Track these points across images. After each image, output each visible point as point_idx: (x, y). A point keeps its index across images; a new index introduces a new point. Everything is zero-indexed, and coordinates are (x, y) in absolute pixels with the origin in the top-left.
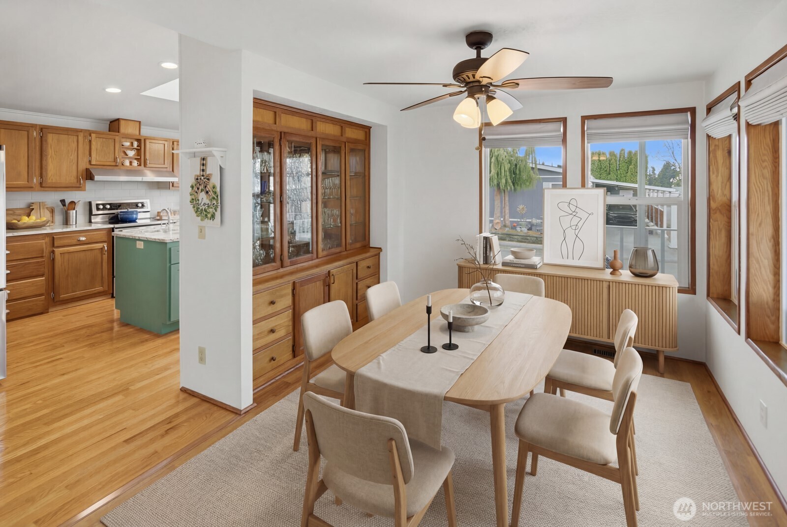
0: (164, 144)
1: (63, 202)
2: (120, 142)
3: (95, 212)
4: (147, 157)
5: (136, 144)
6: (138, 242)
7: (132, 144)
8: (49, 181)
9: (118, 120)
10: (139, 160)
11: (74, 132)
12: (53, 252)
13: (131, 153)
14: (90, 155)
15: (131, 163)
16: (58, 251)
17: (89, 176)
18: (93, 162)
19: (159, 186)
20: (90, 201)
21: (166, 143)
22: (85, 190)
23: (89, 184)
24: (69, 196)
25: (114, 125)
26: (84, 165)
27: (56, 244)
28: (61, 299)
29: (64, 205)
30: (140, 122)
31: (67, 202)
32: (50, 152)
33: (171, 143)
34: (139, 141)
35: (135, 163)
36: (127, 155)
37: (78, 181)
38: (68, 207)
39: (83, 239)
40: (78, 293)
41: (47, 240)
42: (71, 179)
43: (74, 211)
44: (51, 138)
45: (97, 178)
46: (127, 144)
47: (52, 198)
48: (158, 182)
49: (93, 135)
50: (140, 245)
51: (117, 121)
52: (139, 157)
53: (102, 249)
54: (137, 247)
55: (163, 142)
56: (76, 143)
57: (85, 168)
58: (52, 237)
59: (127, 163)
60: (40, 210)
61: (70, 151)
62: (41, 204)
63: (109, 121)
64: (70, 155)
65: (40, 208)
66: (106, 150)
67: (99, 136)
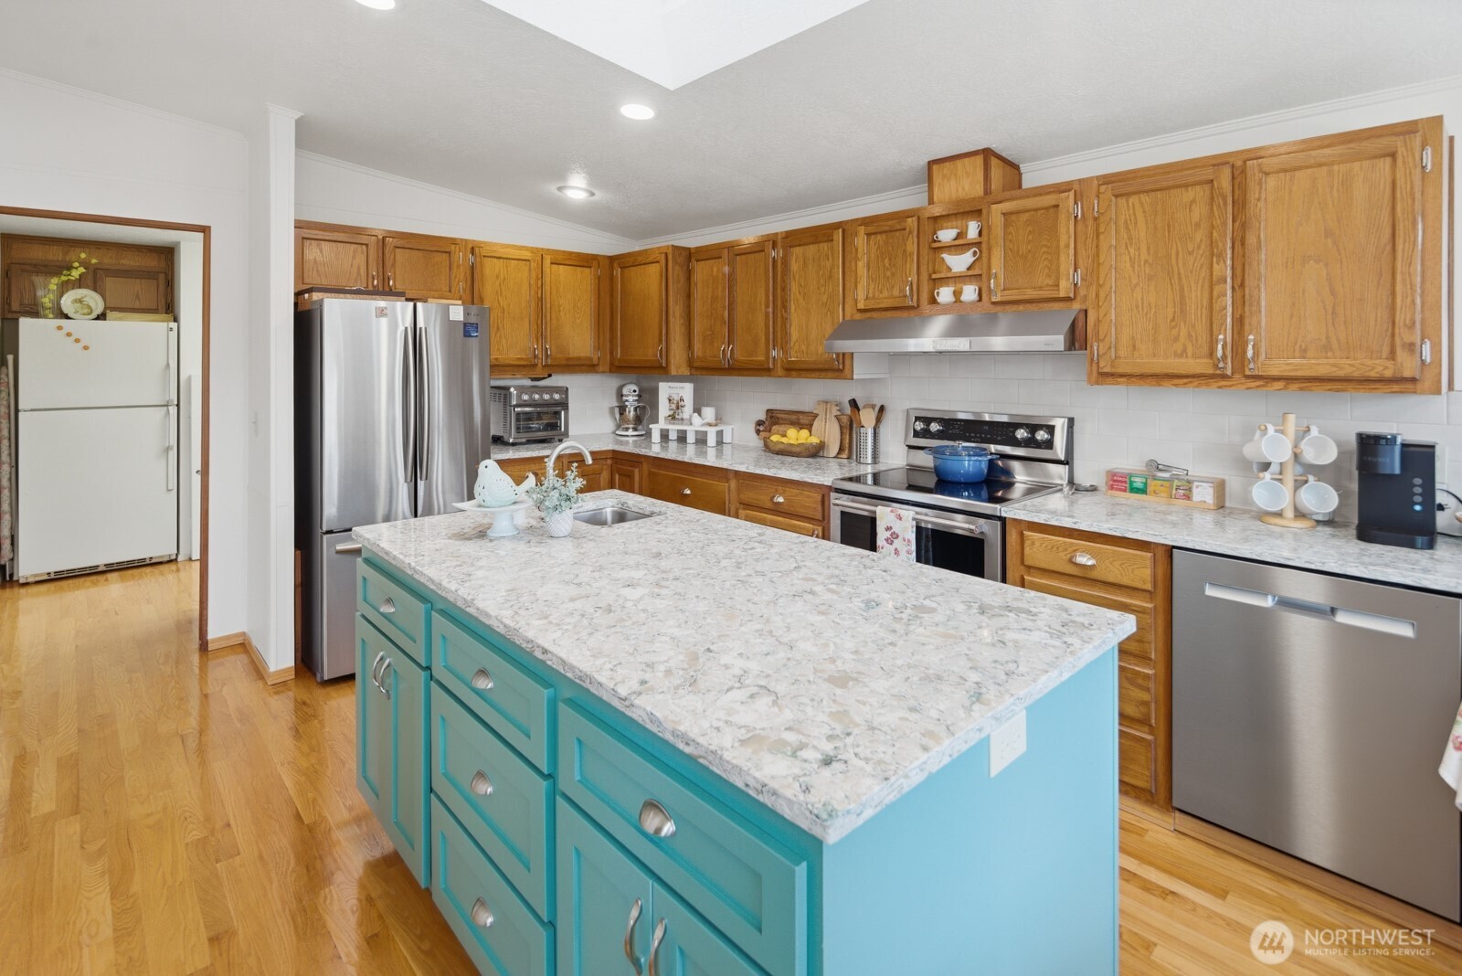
5: (975, 228)
7: (964, 231)
11: (825, 234)
13: (963, 262)
14: (856, 286)
15: (958, 294)
18: (860, 304)
26: (842, 313)
32: (792, 287)
35: (968, 292)
39: (780, 499)
42: (824, 352)
44: (795, 259)
49: (861, 231)
52: (979, 271)
55: (1052, 200)
59: (947, 295)
60: (826, 419)
61: (822, 282)
62: (829, 405)
63: (923, 183)
64: (823, 289)
65: (826, 414)
66: (887, 265)
67: (871, 229)
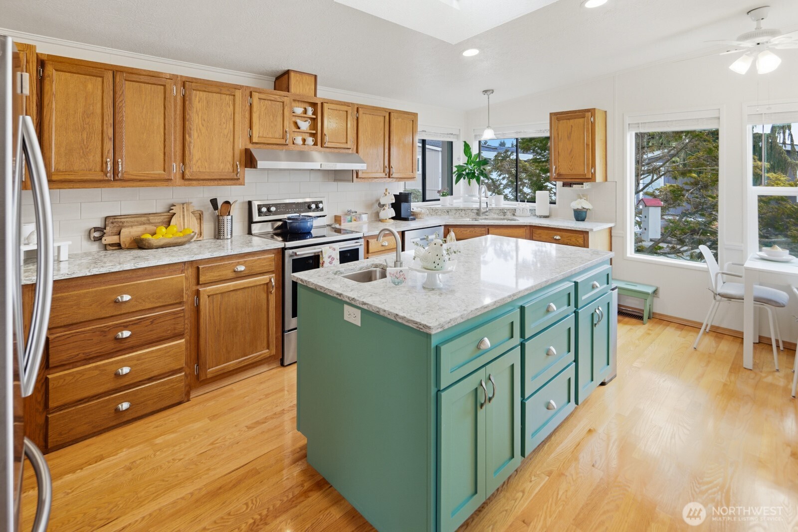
0: (347, 111)
1: (214, 202)
2: (291, 108)
3: (256, 218)
4: (325, 131)
5: (310, 111)
6: (346, 307)
7: (305, 112)
8: (195, 169)
9: (287, 72)
10: (313, 135)
11: (229, 89)
12: (198, 293)
13: (305, 125)
14: (251, 128)
15: (304, 140)
16: (205, 290)
17: (250, 161)
18: (255, 140)
19: (338, 176)
20: (250, 200)
21: (349, 109)
22: (243, 184)
23: (249, 174)
24: (223, 193)
25: (282, 80)
26: (242, 144)
27: (202, 279)
28: (209, 376)
29: (215, 207)
30: (316, 77)
31: (220, 203)
32: (196, 120)
33: (356, 110)
34: (314, 105)
35: (310, 141)
36: (299, 128)
37: (234, 167)
38: (220, 209)
39: (241, 268)
40: (232, 364)
41: (191, 272)
42: (225, 167)
43: (229, 217)
44: (198, 100)
45: (261, 164)
46: (299, 110)
47: (200, 196)
48: (336, 172)
49: (256, 96)
50: (352, 316)
51: (286, 76)
52: (314, 132)
53: (267, 284)
54: (346, 318)
55: (345, 108)
56: (232, 107)
57: (244, 148)
58: (196, 267)
59: (299, 140)
60: (184, 215)
61: (224, 120)
62: (185, 205)
63: (273, 77)
64: (224, 126)
65: (183, 212)
66: (272, 120)
67: (262, 96)
